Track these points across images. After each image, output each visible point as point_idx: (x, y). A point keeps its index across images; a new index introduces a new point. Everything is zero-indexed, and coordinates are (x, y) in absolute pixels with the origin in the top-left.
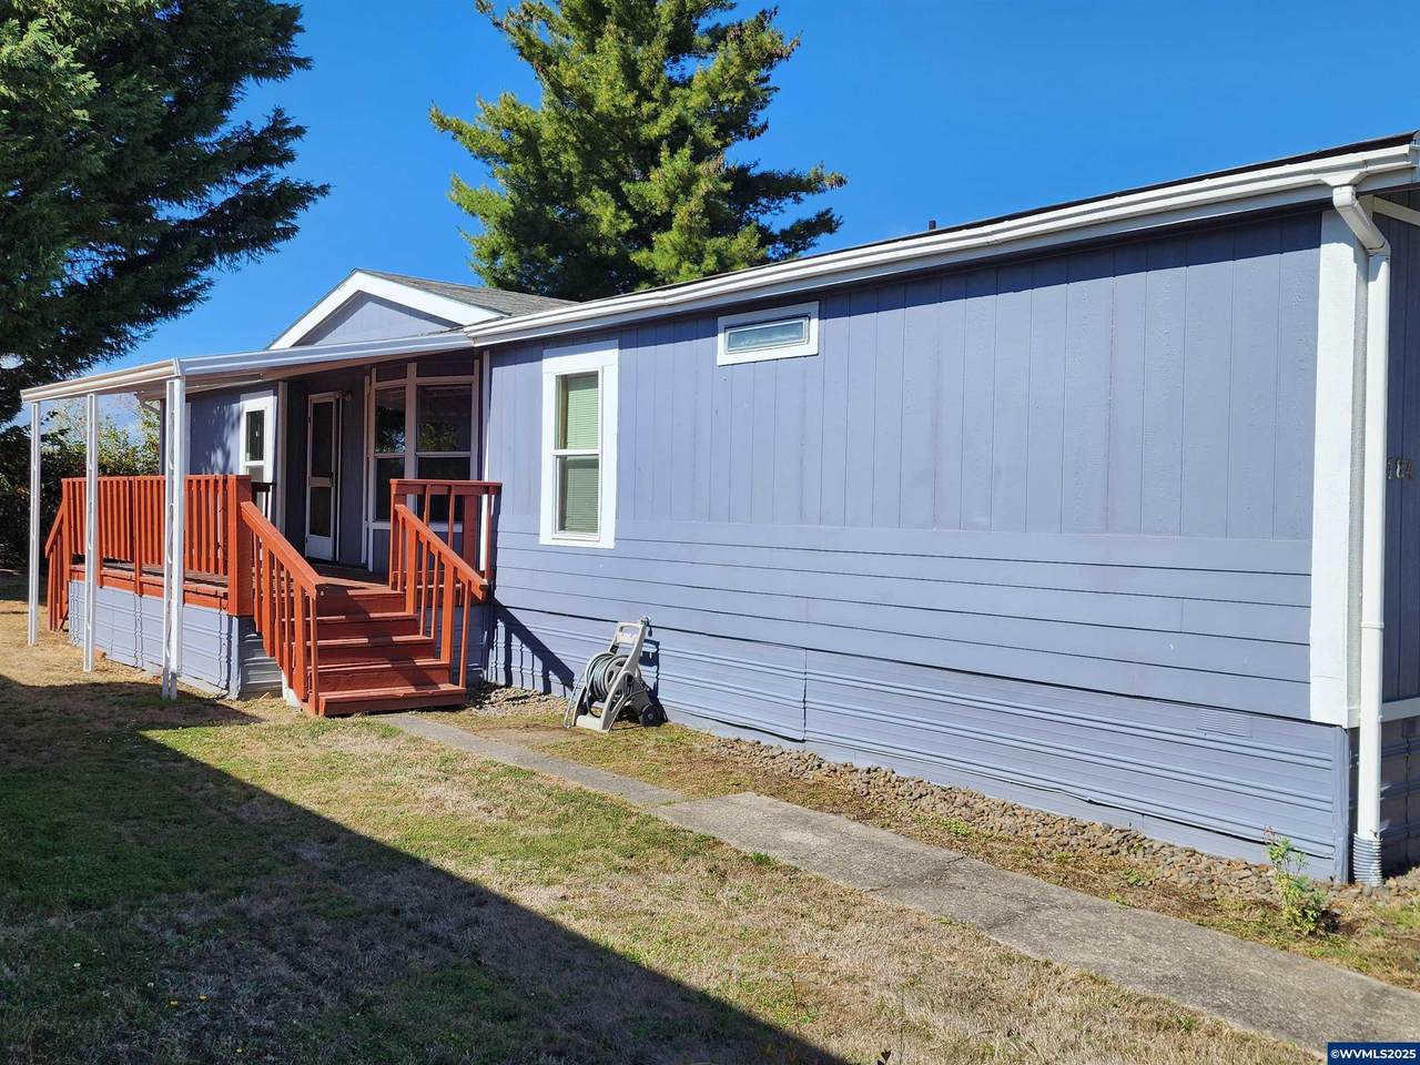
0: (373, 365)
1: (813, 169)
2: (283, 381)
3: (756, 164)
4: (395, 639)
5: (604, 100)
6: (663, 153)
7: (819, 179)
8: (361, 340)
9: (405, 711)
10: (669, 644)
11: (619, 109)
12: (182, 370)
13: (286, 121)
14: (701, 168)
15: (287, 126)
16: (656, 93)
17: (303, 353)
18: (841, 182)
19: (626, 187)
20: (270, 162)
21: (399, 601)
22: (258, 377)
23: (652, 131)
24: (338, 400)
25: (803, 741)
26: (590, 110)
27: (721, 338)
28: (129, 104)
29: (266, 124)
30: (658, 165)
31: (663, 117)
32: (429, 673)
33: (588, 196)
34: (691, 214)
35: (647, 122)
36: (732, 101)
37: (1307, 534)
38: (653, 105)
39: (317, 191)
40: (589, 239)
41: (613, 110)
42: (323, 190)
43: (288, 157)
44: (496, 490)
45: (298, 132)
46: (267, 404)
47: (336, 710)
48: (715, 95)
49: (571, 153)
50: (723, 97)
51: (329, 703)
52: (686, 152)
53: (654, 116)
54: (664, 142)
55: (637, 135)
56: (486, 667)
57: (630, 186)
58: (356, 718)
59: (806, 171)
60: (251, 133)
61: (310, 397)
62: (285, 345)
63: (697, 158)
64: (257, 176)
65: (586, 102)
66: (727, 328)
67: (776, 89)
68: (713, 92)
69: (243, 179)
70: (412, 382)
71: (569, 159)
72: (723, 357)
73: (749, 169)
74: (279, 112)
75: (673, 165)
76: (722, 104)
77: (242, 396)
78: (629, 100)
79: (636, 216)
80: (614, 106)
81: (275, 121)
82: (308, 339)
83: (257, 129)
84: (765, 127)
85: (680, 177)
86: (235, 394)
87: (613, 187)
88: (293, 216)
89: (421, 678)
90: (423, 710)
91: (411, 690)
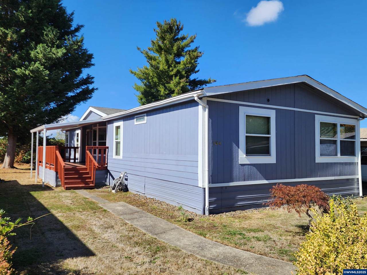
0: (93, 124)
1: (208, 79)
2: (81, 127)
3: (197, 78)
4: (84, 176)
5: (161, 67)
6: (173, 78)
7: (210, 81)
8: (92, 119)
9: (82, 189)
10: (129, 177)
11: (164, 69)
12: (45, 127)
13: (90, 76)
14: (181, 81)
15: (90, 77)
16: (173, 66)
17: (85, 121)
18: (215, 81)
19: (166, 85)
20: (89, 84)
21: (86, 169)
22: (77, 126)
23: (172, 73)
24: (90, 131)
25: (144, 194)
26: (158, 69)
27: (135, 119)
28: (56, 75)
29: (86, 77)
30: (172, 80)
31: (174, 70)
32: (88, 182)
33: (159, 87)
34: (178, 90)
35: (171, 71)
36: (189, 67)
37: (198, 155)
38: (172, 68)
39: (95, 89)
40: (159, 96)
41: (163, 69)
42: (97, 89)
43: (93, 82)
44: (108, 148)
45: (93, 78)
46: (79, 132)
47: (67, 189)
48: (185, 66)
49: (156, 78)
50: (187, 66)
51: (66, 187)
52: (178, 77)
53: (172, 70)
54: (174, 76)
55: (169, 74)
56: (106, 182)
57: (167, 85)
58: (72, 190)
59: (207, 79)
60: (84, 79)
61: (87, 130)
62: (81, 120)
63: (180, 79)
64: (86, 86)
65: (158, 68)
66: (136, 118)
67: (199, 63)
68: (184, 64)
69: (83, 87)
70: (98, 127)
71: (155, 80)
72: (136, 123)
73: (196, 79)
74: (88, 74)
75: (176, 80)
76: (187, 67)
77: (76, 130)
78: (166, 67)
79: (169, 90)
80: (164, 68)
81: (88, 76)
82: (85, 119)
83: (85, 78)
84: (198, 71)
85: (177, 82)
86: (75, 130)
87: (163, 85)
88: (92, 94)
89: (87, 183)
90: (85, 189)
91: (84, 185)
